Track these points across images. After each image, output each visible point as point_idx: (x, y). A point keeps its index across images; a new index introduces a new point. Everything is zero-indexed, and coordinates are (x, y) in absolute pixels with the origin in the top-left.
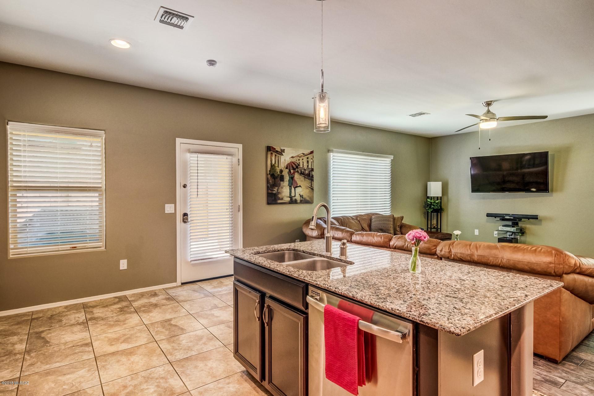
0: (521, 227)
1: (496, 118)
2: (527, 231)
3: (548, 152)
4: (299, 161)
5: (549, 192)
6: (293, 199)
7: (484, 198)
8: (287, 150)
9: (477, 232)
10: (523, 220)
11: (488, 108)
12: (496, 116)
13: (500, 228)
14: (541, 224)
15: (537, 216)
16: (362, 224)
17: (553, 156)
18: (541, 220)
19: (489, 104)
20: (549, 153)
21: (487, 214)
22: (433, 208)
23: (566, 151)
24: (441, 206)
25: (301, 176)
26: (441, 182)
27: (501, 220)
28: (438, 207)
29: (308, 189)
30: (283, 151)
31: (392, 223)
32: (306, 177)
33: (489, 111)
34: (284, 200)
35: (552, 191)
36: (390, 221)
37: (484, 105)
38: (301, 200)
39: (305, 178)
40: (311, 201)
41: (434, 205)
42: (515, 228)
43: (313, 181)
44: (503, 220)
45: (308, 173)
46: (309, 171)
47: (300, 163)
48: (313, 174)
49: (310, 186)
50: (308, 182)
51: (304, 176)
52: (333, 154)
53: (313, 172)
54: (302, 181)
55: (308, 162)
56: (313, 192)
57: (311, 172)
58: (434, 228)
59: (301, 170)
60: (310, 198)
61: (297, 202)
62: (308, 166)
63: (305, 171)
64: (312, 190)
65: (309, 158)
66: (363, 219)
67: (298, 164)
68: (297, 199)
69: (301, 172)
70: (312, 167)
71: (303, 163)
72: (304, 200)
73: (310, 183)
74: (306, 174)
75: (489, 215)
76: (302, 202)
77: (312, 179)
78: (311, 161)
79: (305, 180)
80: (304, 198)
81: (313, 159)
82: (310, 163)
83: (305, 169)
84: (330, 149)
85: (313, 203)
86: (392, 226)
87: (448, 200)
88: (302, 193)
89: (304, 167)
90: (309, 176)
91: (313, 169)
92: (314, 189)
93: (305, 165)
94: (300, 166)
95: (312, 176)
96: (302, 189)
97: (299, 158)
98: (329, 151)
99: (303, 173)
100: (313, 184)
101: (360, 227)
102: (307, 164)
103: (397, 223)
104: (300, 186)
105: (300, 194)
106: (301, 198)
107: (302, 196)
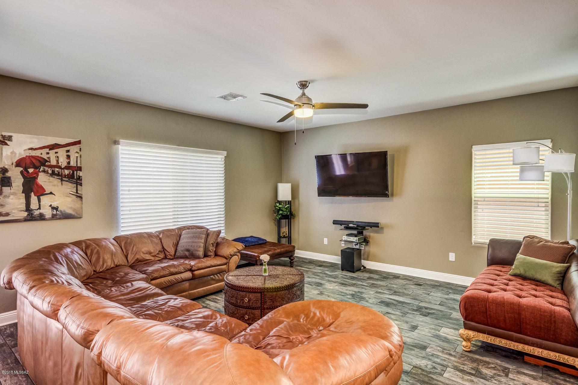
0: (366, 235)
1: (312, 105)
2: (371, 240)
3: (387, 151)
4: (48, 156)
5: (388, 197)
6: (35, 213)
7: (332, 203)
8: (15, 136)
9: (326, 241)
10: (366, 228)
11: (303, 91)
12: (312, 102)
13: (345, 238)
14: (382, 233)
15: (378, 223)
16: (165, 243)
17: (393, 157)
18: (382, 228)
19: (303, 85)
20: (388, 153)
21: (334, 221)
22: (282, 214)
23: (404, 150)
24: (290, 211)
25: (54, 177)
26: (290, 184)
27: (345, 228)
28: (287, 213)
29: (69, 197)
30: (10, 138)
31: (203, 241)
32: (64, 179)
33: (304, 94)
34: (13, 216)
35: (392, 195)
36: (201, 238)
37: (299, 86)
38: (53, 214)
39: (62, 180)
40: (76, 215)
41: (282, 211)
42: (357, 238)
43: (81, 186)
44: (347, 228)
45: (70, 173)
46: (71, 171)
47: (49, 158)
48: (81, 175)
49: (74, 192)
50: (69, 187)
51: (61, 177)
52: (120, 147)
53: (81, 171)
54: (55, 186)
55: (68, 157)
56: (81, 202)
57: (75, 172)
58: (284, 237)
59: (53, 169)
60: (74, 210)
61: (46, 217)
62: (69, 163)
63: (62, 170)
64: (79, 199)
65: (70, 151)
66: (168, 236)
67: (46, 160)
68: (44, 214)
69: (53, 171)
70: (79, 165)
71: (57, 158)
72: (61, 214)
73: (73, 188)
74: (65, 175)
75: (335, 222)
76: (58, 217)
77: (78, 182)
78: (77, 155)
79: (62, 184)
80: (61, 211)
81: (81, 153)
82: (73, 159)
83: (62, 167)
84: (117, 139)
85: (81, 218)
86: (202, 245)
87: (299, 204)
88: (55, 204)
89: (60, 164)
90: (71, 177)
91: (81, 167)
92: (83, 196)
93: (63, 162)
94: (50, 162)
95: (79, 178)
96: (56, 197)
97: (47, 150)
98: (116, 142)
99: (57, 173)
100: (81, 189)
101: (159, 248)
102: (67, 160)
103: (211, 240)
104: (51, 193)
105: (51, 206)
106: (55, 211)
107: (56, 209)
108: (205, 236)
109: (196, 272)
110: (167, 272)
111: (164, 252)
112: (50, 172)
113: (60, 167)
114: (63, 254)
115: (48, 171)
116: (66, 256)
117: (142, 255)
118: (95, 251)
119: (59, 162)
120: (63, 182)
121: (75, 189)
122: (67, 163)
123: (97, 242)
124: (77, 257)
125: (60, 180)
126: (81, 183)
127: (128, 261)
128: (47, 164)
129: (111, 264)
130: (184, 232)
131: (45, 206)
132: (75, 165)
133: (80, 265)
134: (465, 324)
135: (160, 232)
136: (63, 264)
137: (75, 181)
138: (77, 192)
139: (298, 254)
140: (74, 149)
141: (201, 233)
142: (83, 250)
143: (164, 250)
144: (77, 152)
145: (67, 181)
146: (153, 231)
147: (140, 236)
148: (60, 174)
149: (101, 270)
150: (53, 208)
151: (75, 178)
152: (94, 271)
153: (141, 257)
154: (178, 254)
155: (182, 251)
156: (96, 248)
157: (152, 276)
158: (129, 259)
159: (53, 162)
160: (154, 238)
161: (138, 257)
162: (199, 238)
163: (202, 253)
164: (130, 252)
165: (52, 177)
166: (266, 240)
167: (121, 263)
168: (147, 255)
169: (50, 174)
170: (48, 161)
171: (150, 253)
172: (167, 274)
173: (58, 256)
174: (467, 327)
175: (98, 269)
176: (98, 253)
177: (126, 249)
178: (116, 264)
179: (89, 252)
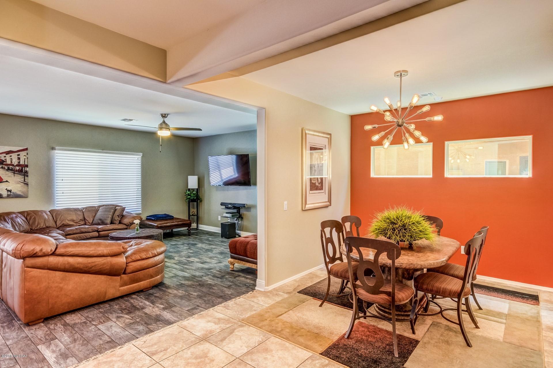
0: (241, 213)
3: (248, 154)
4: (5, 158)
5: (251, 186)
7: (223, 190)
9: (219, 218)
11: (164, 119)
13: (225, 215)
14: (250, 211)
15: (245, 204)
16: (86, 215)
19: (164, 116)
24: (198, 196)
25: (9, 172)
26: (197, 176)
27: (225, 208)
28: (195, 197)
29: (19, 184)
31: (111, 213)
32: (16, 172)
33: (164, 122)
37: (161, 117)
38: (8, 195)
39: (14, 173)
40: (23, 195)
41: (190, 196)
43: (28, 177)
44: (227, 208)
45: (20, 169)
46: (20, 167)
47: (6, 159)
48: (27, 170)
49: (23, 181)
50: (19, 178)
51: (14, 171)
52: (56, 151)
53: (28, 167)
54: (9, 177)
55: (19, 159)
56: (28, 187)
57: (24, 168)
58: (193, 215)
59: (8, 166)
60: (22, 192)
61: (3, 196)
62: (19, 162)
63: (15, 167)
64: (26, 185)
65: (20, 155)
66: (89, 211)
67: (4, 161)
68: (2, 194)
69: (8, 168)
70: (26, 164)
71: (11, 160)
72: (13, 194)
73: (22, 178)
74: (16, 170)
75: (222, 204)
76: (11, 196)
77: (25, 174)
78: (25, 157)
79: (14, 176)
80: (13, 193)
81: (27, 156)
82: (22, 160)
83: (15, 165)
84: (54, 147)
85: (27, 197)
86: (110, 216)
87: (204, 191)
88: (9, 188)
89: (13, 163)
90: (20, 172)
91: (28, 165)
92: (29, 184)
93: (15, 162)
94: (6, 162)
95: (26, 172)
96: (10, 184)
97: (5, 155)
98: (53, 149)
99: (11, 169)
100: (27, 179)
101: (81, 217)
102: (18, 161)
103: (117, 213)
104: (7, 181)
105: (6, 189)
106: (9, 192)
107: (10, 191)
108: (113, 211)
109: (101, 233)
110: (78, 231)
111: (85, 221)
112: (6, 168)
113: (13, 165)
114: (10, 218)
115: (5, 167)
116: (12, 219)
117: (67, 221)
118: (33, 217)
119: (13, 162)
120: (15, 174)
121: (23, 179)
122: (18, 162)
123: (35, 212)
124: (19, 220)
125: (13, 173)
126: (28, 175)
127: (56, 225)
128: (4, 163)
129: (43, 226)
130: (101, 208)
131: (3, 189)
132: (24, 164)
133: (21, 225)
134: (231, 255)
135: (84, 208)
136: (9, 223)
137: (23, 174)
138: (24, 181)
139: (201, 227)
140: (22, 154)
141: (111, 208)
142: (24, 217)
143: (84, 219)
144: (25, 156)
145: (17, 174)
146: (80, 207)
147: (68, 210)
148: (13, 169)
149: (36, 229)
150: (8, 191)
151: (24, 172)
152: (31, 229)
153: (66, 223)
154: (94, 222)
155: (97, 220)
156: (34, 215)
157: (67, 233)
158: (57, 224)
159: (9, 162)
160: (78, 212)
161: (64, 223)
162: (109, 211)
163: (109, 221)
164: (58, 220)
165: (7, 171)
166: (173, 217)
167: (51, 225)
168: (71, 222)
169: (6, 169)
170: (5, 162)
171: (73, 221)
172: (79, 232)
173: (6, 218)
174: (232, 257)
175: (33, 228)
176: (35, 218)
177: (56, 217)
178: (47, 225)
179: (28, 218)
